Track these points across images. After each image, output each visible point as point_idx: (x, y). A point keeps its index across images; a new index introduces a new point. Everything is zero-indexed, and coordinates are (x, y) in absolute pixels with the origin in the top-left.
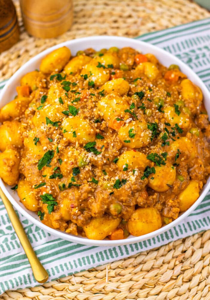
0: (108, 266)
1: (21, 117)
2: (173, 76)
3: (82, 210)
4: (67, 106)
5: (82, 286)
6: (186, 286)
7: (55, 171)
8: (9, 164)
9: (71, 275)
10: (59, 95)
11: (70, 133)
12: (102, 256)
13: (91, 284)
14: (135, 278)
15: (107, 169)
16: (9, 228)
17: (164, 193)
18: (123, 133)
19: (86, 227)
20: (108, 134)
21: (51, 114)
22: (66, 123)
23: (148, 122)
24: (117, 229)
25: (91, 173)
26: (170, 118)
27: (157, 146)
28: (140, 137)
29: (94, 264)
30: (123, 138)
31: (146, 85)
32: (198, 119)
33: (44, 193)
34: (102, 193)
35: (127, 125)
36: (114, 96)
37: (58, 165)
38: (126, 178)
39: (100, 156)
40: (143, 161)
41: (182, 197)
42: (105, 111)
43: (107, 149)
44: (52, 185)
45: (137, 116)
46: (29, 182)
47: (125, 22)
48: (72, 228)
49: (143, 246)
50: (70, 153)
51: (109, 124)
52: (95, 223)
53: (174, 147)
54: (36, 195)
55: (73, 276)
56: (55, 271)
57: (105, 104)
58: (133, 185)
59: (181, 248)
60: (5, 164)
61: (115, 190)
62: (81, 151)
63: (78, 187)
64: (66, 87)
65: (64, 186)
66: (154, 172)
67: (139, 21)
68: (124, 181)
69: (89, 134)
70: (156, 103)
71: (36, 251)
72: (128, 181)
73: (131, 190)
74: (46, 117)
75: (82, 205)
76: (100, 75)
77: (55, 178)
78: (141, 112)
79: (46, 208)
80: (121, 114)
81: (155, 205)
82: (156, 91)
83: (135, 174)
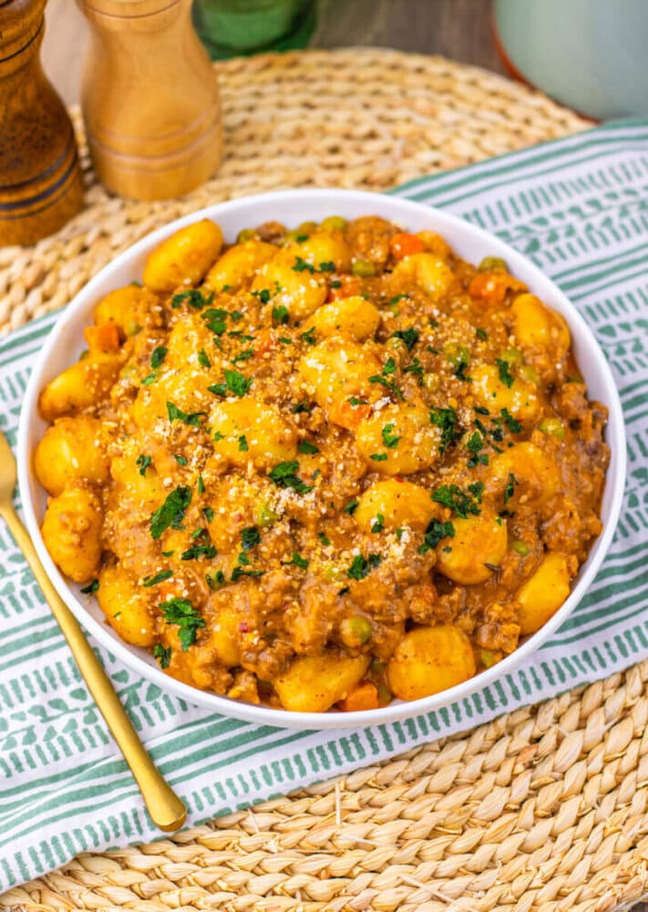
0: (339, 782)
1: (99, 405)
2: (490, 286)
3: (269, 638)
4: (219, 372)
5: (275, 836)
6: (545, 827)
7: (196, 539)
8: (75, 526)
9: (244, 808)
10: (199, 345)
11: (232, 440)
12: (324, 758)
13: (295, 830)
14: (411, 810)
15: (330, 530)
16: (79, 694)
17: (479, 586)
18: (367, 436)
19: (281, 681)
20: (328, 441)
21: (181, 393)
22: (220, 416)
23: (432, 407)
24: (362, 683)
25: (289, 542)
26: (487, 395)
27: (455, 468)
28: (412, 444)
29: (304, 778)
30: (369, 450)
31: (423, 312)
32: (560, 396)
33: (169, 598)
34: (318, 592)
35: (377, 414)
36: (342, 342)
37: (202, 524)
38: (380, 552)
39: (311, 497)
40: (422, 506)
41: (526, 597)
42: (319, 381)
43: (327, 478)
44: (190, 576)
45: (402, 393)
46: (128, 571)
47: (359, 151)
48: (245, 684)
49: (430, 728)
50: (233, 492)
51: (331, 415)
52: (303, 670)
53: (500, 468)
54: (149, 602)
55: (250, 812)
56: (204, 800)
57: (320, 362)
58: (397, 567)
59: (529, 730)
60: (65, 526)
61: (352, 583)
62: (261, 486)
63: (257, 578)
64: (216, 323)
65: (220, 576)
66: (450, 533)
67: (397, 147)
68: (375, 559)
69: (281, 442)
70: (450, 358)
71: (152, 749)
72: (385, 559)
73: (394, 581)
74: (168, 403)
75: (269, 624)
76: (303, 289)
77: (197, 558)
78: (412, 381)
79: (174, 636)
80: (361, 387)
81: (455, 620)
82: (449, 328)
83: (403, 540)
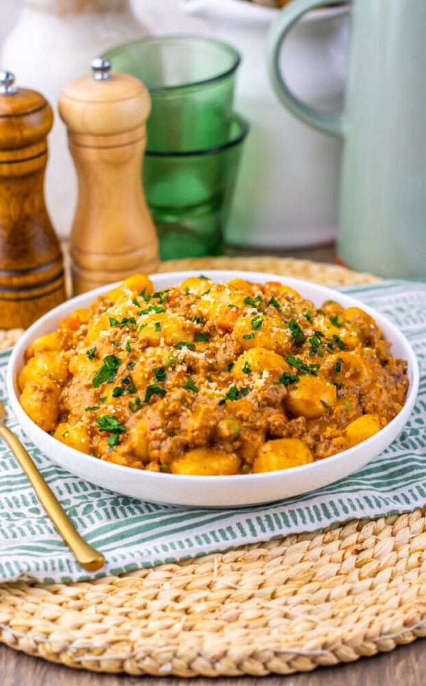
0: (217, 557)
3: (170, 433)
8: (42, 388)
9: (147, 566)
11: (151, 326)
12: (207, 539)
15: (215, 377)
16: (36, 510)
17: (316, 418)
18: (241, 323)
19: (177, 462)
21: (119, 313)
22: (144, 318)
25: (186, 379)
26: (324, 328)
27: (302, 355)
29: (192, 550)
30: (242, 331)
33: (102, 415)
35: (248, 315)
37: (127, 372)
38: (248, 385)
39: (202, 356)
40: (278, 363)
42: (211, 307)
45: (266, 312)
49: (283, 525)
50: (149, 353)
51: (217, 321)
53: (332, 358)
54: (88, 425)
55: (151, 571)
57: (212, 298)
58: (260, 392)
61: (228, 401)
62: (169, 349)
63: (163, 394)
65: (138, 401)
66: (297, 381)
68: (245, 391)
69: (183, 328)
71: (84, 536)
72: (251, 390)
73: (257, 401)
74: (110, 317)
75: (170, 423)
77: (123, 394)
78: (273, 308)
81: (301, 436)
83: (263, 376)
